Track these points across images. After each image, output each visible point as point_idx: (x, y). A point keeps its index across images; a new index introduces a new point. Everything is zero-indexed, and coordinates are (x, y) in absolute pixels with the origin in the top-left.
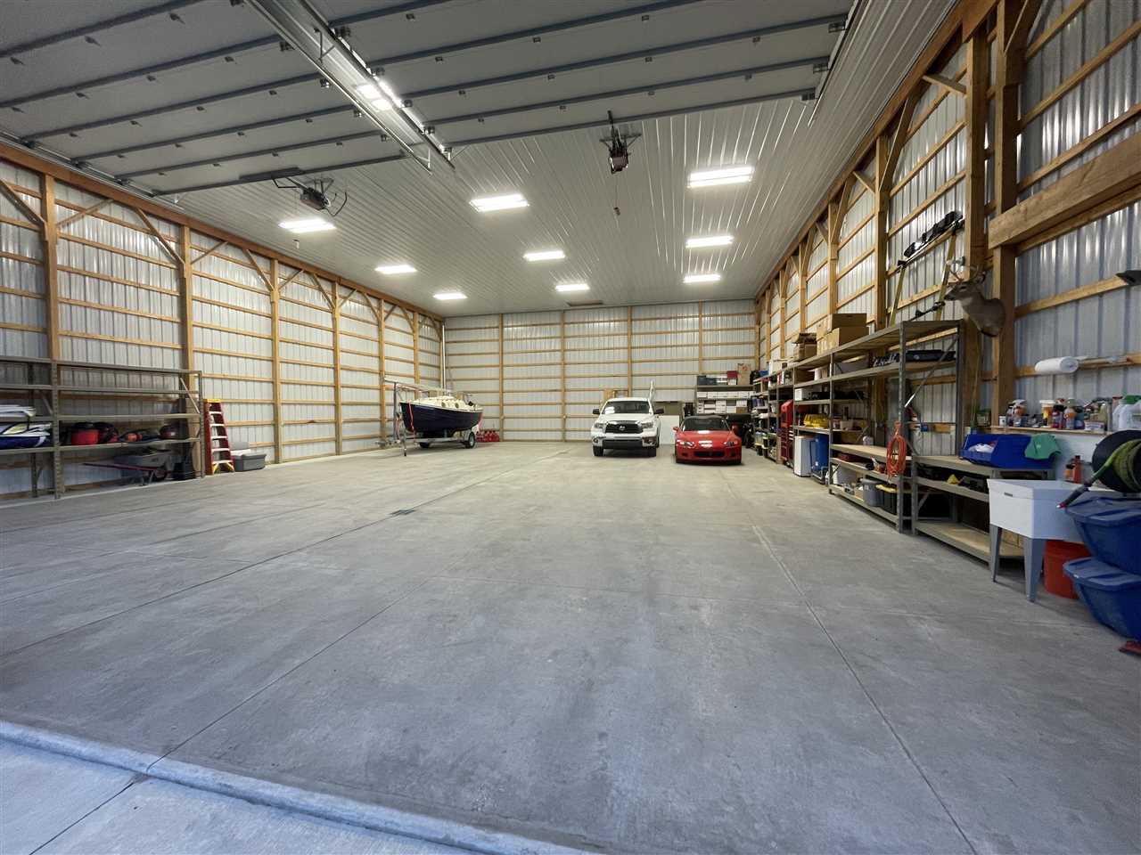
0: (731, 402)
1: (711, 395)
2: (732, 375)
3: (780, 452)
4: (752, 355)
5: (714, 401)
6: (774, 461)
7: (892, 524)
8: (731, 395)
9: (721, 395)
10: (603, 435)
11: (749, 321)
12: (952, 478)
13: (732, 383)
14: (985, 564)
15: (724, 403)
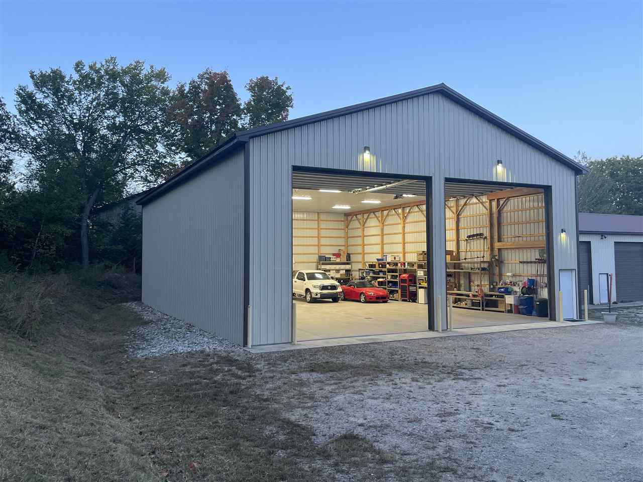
0: (338, 271)
1: (328, 267)
2: (338, 255)
3: (400, 296)
4: (343, 244)
5: (329, 271)
6: (397, 300)
7: (479, 310)
8: (338, 267)
9: (333, 267)
10: (321, 291)
11: (341, 225)
12: (494, 296)
13: (338, 260)
14: (503, 312)
15: (334, 271)
